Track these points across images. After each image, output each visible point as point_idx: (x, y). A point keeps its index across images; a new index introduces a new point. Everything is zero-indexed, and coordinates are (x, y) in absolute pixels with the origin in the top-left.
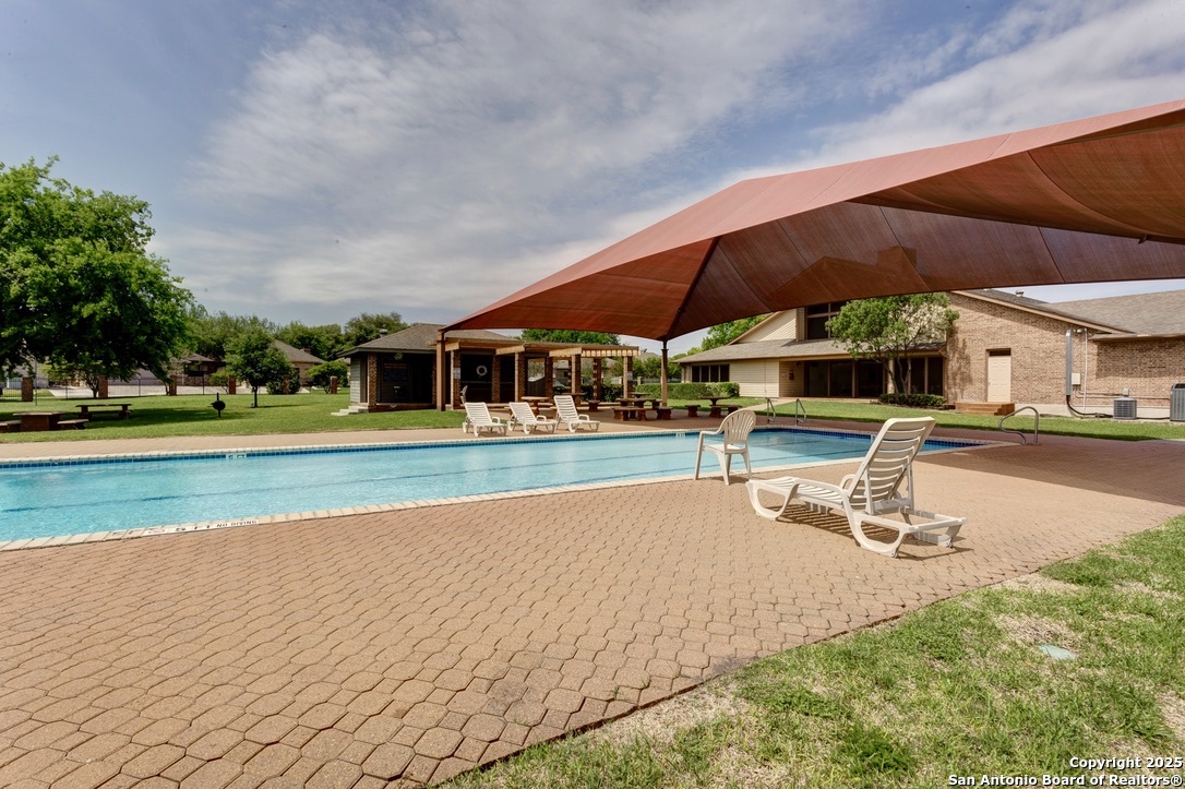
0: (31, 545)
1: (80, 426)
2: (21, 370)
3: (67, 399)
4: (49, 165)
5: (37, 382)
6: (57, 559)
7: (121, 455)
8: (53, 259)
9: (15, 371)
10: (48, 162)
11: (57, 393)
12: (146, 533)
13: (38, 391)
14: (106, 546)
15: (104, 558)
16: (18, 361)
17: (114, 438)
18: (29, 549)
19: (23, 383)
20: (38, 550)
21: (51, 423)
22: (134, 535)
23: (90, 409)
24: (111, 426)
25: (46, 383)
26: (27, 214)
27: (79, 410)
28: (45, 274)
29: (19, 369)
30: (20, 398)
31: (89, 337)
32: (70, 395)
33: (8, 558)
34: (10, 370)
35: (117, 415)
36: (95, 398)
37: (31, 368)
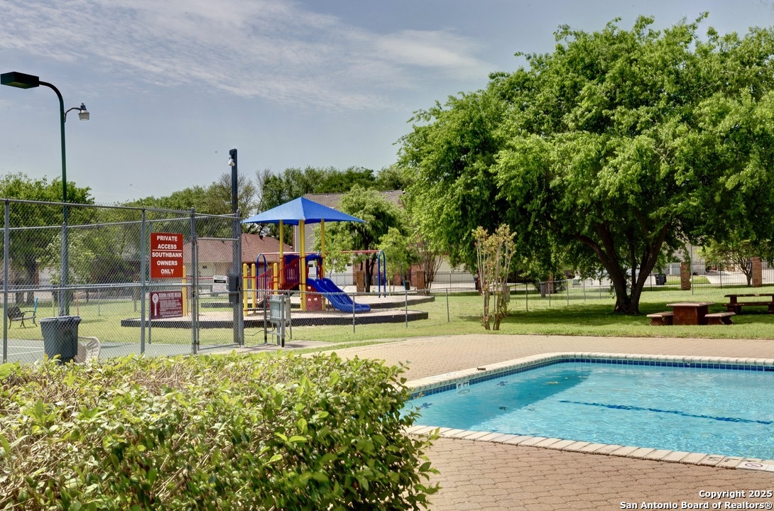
0: (635, 454)
1: (726, 321)
2: (678, 254)
3: (721, 287)
4: (698, 21)
5: (694, 268)
6: (651, 475)
7: (751, 360)
8: (701, 125)
9: (674, 255)
10: (698, 16)
11: (714, 280)
12: (742, 465)
13: (695, 278)
14: (699, 471)
15: (692, 485)
16: (674, 245)
17: (752, 338)
18: (633, 458)
19: (682, 269)
20: (640, 461)
21: (699, 315)
22: (729, 464)
23: (739, 300)
24: (758, 321)
25: (703, 267)
26: (678, 79)
27: (728, 300)
28: (693, 143)
29: (676, 254)
30: (679, 286)
31: (730, 212)
32: (725, 282)
33: (614, 463)
34: (669, 255)
35: (767, 307)
36: (749, 286)
37: (686, 253)
